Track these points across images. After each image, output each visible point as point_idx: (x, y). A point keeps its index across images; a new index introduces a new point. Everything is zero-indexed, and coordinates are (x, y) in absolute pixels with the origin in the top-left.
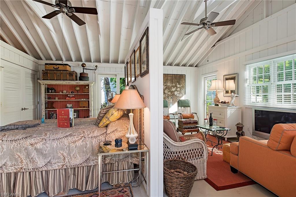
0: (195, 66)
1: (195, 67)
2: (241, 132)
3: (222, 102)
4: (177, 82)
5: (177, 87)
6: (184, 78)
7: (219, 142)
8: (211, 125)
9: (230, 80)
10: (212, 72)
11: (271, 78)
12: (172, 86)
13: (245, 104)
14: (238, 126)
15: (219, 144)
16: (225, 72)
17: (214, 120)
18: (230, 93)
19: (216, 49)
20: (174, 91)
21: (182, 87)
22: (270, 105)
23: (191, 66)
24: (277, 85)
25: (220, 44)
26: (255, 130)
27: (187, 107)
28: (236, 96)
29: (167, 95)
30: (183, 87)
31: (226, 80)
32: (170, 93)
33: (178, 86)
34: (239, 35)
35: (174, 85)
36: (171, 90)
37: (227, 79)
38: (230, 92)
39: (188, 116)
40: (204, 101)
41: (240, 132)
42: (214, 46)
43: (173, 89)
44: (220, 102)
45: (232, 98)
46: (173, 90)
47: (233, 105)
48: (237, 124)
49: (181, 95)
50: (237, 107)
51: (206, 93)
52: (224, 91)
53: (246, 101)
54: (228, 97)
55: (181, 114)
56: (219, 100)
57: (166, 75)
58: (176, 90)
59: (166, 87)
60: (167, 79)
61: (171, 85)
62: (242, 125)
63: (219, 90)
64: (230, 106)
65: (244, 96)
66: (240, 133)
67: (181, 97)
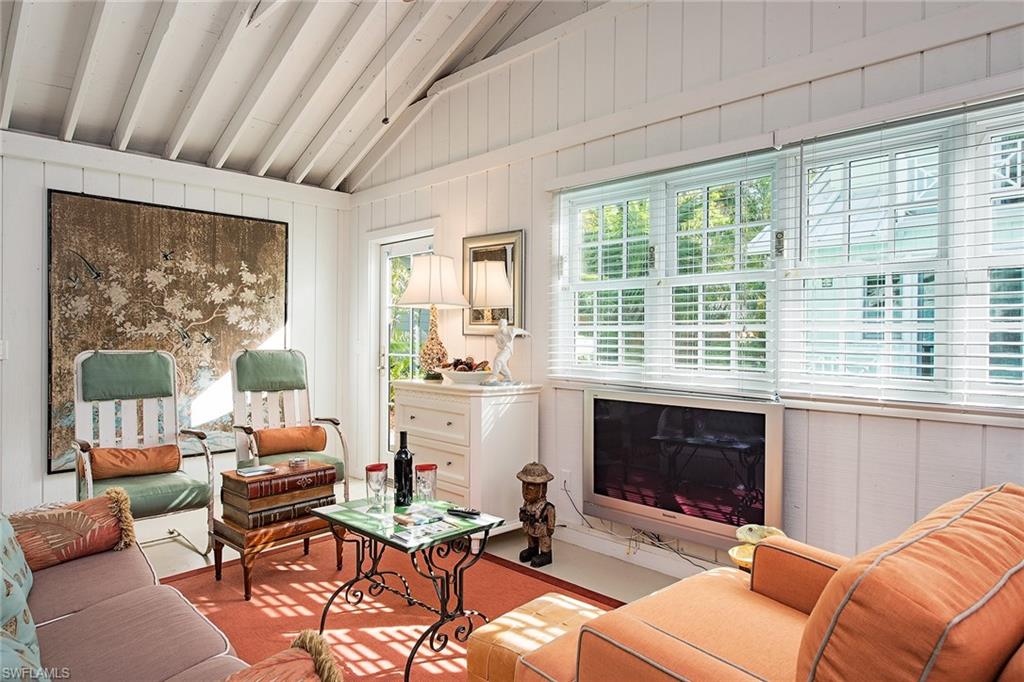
0: (335, 187)
1: (338, 189)
2: (540, 506)
3: (457, 363)
4: (243, 256)
5: (238, 282)
6: (281, 238)
7: (444, 602)
8: (403, 498)
9: (490, 259)
10: (413, 219)
11: (656, 256)
12: (212, 277)
13: (551, 372)
14: (530, 479)
15: (446, 616)
16: (471, 220)
17: (422, 468)
18: (490, 322)
19: (432, 111)
20: (223, 306)
21: (268, 282)
22: (650, 377)
23: (315, 181)
24: (678, 290)
25: (449, 92)
26: (595, 492)
27: (290, 388)
28: (517, 336)
29: (177, 325)
30: (273, 283)
31: (474, 261)
32: (196, 314)
33: (248, 277)
34: (530, 54)
35: (225, 271)
36: (208, 300)
37: (478, 256)
38: (488, 314)
39: (291, 439)
40: (380, 355)
41: (537, 509)
42: (423, 96)
43: (219, 295)
44: (450, 361)
45: (502, 346)
46: (218, 301)
47: (504, 378)
48: (526, 471)
49: (263, 325)
50: (522, 386)
51: (388, 319)
52: (467, 312)
53: (556, 356)
54: (482, 341)
55: (248, 431)
56: (444, 355)
57: (170, 216)
58: (235, 301)
59: (171, 278)
60: (183, 237)
61: (203, 273)
62: (546, 472)
63: (442, 303)
64: (492, 381)
65: (551, 334)
66: (538, 513)
67: (260, 336)
